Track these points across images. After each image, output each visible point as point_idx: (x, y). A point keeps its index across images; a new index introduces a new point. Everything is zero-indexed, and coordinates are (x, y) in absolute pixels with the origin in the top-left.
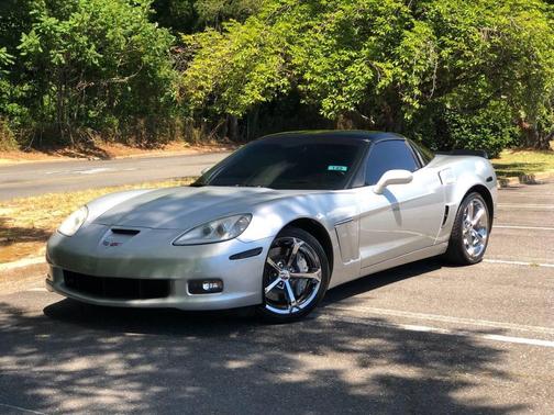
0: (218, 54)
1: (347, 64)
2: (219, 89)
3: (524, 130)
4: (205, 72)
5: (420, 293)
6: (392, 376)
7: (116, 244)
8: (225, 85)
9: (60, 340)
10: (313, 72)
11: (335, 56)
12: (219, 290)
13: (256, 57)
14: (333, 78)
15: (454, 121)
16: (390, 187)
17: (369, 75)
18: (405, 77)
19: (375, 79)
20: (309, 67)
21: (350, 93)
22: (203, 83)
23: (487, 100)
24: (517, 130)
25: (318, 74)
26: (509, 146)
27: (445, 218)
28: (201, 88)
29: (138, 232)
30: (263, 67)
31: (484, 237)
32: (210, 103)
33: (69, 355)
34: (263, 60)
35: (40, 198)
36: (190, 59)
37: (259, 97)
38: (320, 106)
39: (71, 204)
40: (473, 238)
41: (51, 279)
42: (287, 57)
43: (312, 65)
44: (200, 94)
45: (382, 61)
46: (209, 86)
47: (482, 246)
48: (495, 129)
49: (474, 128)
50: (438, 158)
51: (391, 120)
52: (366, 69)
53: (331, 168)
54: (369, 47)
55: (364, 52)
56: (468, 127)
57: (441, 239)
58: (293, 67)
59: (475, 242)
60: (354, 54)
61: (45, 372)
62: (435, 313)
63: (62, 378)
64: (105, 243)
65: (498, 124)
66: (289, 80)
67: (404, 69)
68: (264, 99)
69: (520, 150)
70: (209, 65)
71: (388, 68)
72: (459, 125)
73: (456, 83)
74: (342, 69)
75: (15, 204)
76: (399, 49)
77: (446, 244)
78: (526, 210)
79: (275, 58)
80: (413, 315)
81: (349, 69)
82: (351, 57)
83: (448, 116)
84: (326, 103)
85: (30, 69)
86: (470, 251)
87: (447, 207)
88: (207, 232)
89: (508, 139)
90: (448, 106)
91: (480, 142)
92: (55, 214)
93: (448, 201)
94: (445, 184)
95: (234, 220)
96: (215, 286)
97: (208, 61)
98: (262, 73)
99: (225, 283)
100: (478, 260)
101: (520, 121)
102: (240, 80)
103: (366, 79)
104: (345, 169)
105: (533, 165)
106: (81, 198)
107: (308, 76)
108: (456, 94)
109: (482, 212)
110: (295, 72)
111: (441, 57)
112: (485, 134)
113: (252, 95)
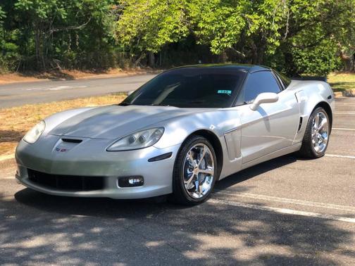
0: (140, 10)
1: (228, 16)
2: (142, 34)
3: (343, 60)
4: (131, 22)
5: (283, 181)
6: (268, 254)
7: (65, 150)
8: (145, 31)
9: (23, 221)
10: (205, 22)
11: (219, 11)
12: (140, 184)
13: (165, 12)
14: (218, 26)
15: (298, 54)
16: (262, 105)
17: (243, 24)
18: (269, 25)
19: (247, 27)
20: (201, 19)
21: (230, 36)
22: (130, 30)
23: (321, 40)
24: (339, 60)
25: (208, 23)
26: (333, 70)
27: (300, 126)
28: (129, 33)
29: (81, 141)
30: (170, 19)
31: (326, 138)
32: (135, 43)
33: (29, 233)
34: (170, 14)
35: (20, 108)
36: (121, 13)
37: (169, 39)
38: (210, 45)
39: (40, 113)
40: (319, 139)
41: (19, 175)
42: (186, 12)
43: (204, 17)
44: (128, 37)
45: (251, 14)
46: (134, 32)
47: (325, 145)
48: (325, 60)
49: (311, 59)
50: (294, 83)
51: (256, 54)
52: (241, 19)
53: (219, 92)
54: (242, 5)
55: (239, 8)
56: (307, 58)
57: (297, 141)
58: (190, 19)
59: (319, 142)
60: (232, 9)
61: (9, 248)
62: (295, 198)
63: (21, 254)
64: (57, 149)
65: (327, 56)
66: (188, 27)
67: (267, 19)
68: (172, 41)
69: (340, 73)
70: (134, 17)
71: (255, 19)
72: (301, 57)
73: (300, 29)
74: (224, 20)
75: (3, 112)
76: (263, 7)
77: (300, 144)
78: (349, 116)
79: (178, 12)
80: (279, 200)
81: (229, 20)
82: (230, 11)
83: (294, 51)
84: (214, 43)
85: (17, 20)
86: (316, 149)
87: (301, 118)
88: (131, 141)
89: (333, 66)
90: (294, 44)
91: (315, 68)
92: (29, 119)
93: (303, 113)
94: (299, 102)
95: (151, 132)
96: (138, 181)
97: (133, 14)
98: (170, 23)
99: (145, 179)
100: (322, 155)
101: (341, 54)
102: (155, 28)
103: (241, 26)
104: (229, 92)
105: (351, 83)
106: (48, 108)
107: (201, 25)
108: (299, 36)
109: (325, 121)
110: (192, 22)
111: (291, 11)
112: (318, 63)
113: (163, 38)
